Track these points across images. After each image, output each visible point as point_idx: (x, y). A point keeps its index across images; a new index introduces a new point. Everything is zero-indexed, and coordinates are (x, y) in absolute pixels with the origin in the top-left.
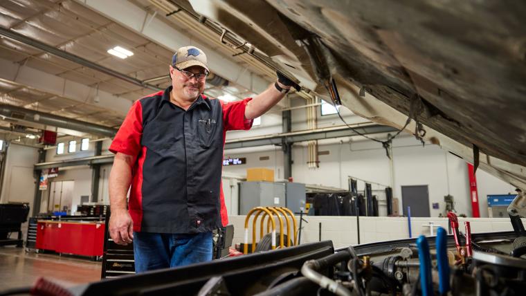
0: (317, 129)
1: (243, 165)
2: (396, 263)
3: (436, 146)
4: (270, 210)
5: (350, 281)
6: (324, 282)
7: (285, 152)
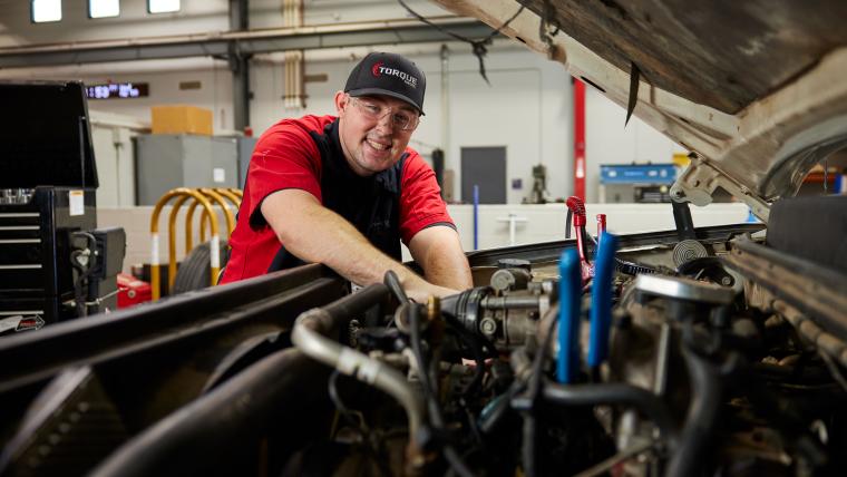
0: (302, 26)
1: (143, 100)
2: (484, 303)
3: (557, 64)
4: (206, 195)
5: (400, 352)
6: (348, 360)
7: (236, 73)
